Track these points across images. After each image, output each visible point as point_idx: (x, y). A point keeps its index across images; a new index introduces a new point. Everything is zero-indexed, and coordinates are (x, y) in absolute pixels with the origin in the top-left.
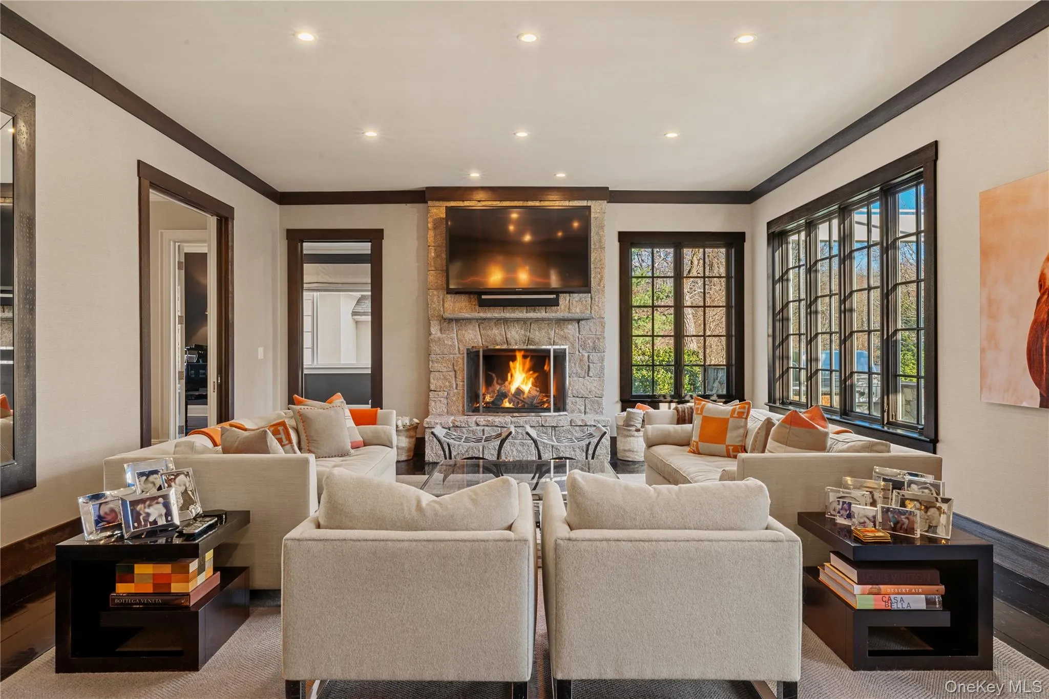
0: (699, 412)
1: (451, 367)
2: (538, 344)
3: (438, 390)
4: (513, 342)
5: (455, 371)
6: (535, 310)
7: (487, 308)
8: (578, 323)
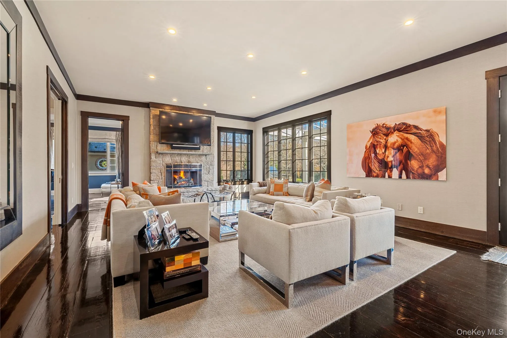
0: (273, 183)
1: (159, 171)
2: (192, 163)
3: (154, 180)
4: (183, 162)
5: (161, 173)
6: (191, 151)
7: (174, 149)
8: (206, 156)
